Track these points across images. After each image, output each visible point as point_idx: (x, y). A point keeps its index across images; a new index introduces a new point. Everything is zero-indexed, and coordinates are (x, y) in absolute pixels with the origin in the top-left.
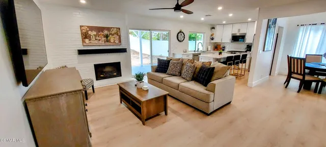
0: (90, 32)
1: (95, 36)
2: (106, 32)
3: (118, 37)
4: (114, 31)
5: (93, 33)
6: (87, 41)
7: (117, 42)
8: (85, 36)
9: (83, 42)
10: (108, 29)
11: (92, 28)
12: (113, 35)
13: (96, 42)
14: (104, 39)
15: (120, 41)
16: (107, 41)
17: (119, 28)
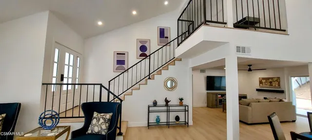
2: (270, 80)
3: (277, 83)
4: (276, 79)
5: (264, 81)
6: (261, 85)
7: (277, 86)
8: (261, 82)
10: (272, 78)
11: (263, 79)
12: (274, 81)
13: (265, 85)
14: (269, 84)
15: (279, 85)
16: (271, 85)
17: (279, 78)
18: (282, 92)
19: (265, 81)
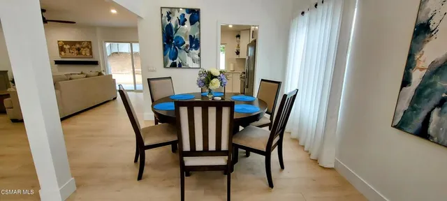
0: (65, 46)
1: (69, 49)
2: (78, 46)
3: (88, 50)
4: (85, 44)
5: (67, 47)
6: (63, 53)
7: (88, 54)
8: (62, 49)
9: (60, 54)
10: (80, 43)
11: (66, 43)
12: (84, 48)
13: (70, 54)
14: (76, 52)
15: (91, 54)
16: (79, 53)
17: (90, 42)
18: (96, 63)
19: (69, 47)
